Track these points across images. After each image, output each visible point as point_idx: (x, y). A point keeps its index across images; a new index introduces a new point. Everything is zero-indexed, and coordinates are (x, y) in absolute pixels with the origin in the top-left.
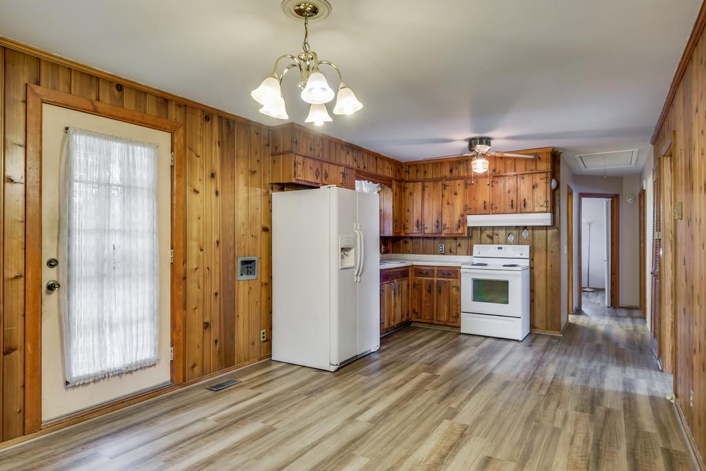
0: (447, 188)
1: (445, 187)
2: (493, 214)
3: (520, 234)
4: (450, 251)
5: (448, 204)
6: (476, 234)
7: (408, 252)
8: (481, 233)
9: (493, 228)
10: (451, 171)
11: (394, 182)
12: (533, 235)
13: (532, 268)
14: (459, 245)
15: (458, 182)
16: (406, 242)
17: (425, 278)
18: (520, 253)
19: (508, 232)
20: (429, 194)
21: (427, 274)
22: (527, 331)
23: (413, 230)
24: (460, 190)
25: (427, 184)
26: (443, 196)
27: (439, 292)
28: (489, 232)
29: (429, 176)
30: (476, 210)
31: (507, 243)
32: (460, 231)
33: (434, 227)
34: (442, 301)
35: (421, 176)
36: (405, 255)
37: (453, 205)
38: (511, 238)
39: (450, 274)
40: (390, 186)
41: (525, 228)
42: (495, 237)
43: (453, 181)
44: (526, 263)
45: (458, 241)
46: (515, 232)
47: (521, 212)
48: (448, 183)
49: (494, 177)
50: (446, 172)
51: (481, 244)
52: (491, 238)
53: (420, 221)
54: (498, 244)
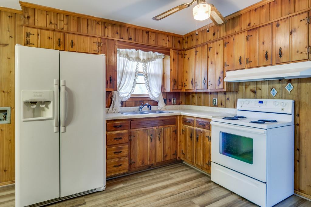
0: (211, 49)
1: (209, 48)
2: (248, 68)
3: (283, 88)
4: (221, 104)
5: (212, 63)
6: (242, 88)
7: (194, 104)
8: (246, 88)
9: (257, 82)
10: (214, 35)
11: (171, 50)
12: (299, 88)
13: (296, 125)
14: (228, 99)
15: (219, 42)
16: (193, 96)
17: (189, 126)
18: (282, 107)
19: (271, 86)
20: (199, 57)
21: (189, 123)
22: (291, 192)
23: (190, 87)
24: (220, 49)
25: (198, 49)
26: (208, 57)
27: (197, 139)
28: (252, 87)
29: (200, 42)
30: (233, 66)
31: (269, 97)
32: (221, 86)
33: (203, 84)
34: (199, 148)
35: (194, 43)
36: (192, 106)
37: (215, 64)
38: (274, 92)
39: (204, 125)
40: (169, 54)
41: (290, 81)
42: (258, 91)
43: (215, 43)
44: (289, 119)
45: (227, 95)
46: (278, 86)
47: (277, 64)
48: (211, 45)
49: (249, 31)
50: (210, 36)
51: (245, 98)
52: (254, 92)
53: (194, 80)
54: (261, 98)
